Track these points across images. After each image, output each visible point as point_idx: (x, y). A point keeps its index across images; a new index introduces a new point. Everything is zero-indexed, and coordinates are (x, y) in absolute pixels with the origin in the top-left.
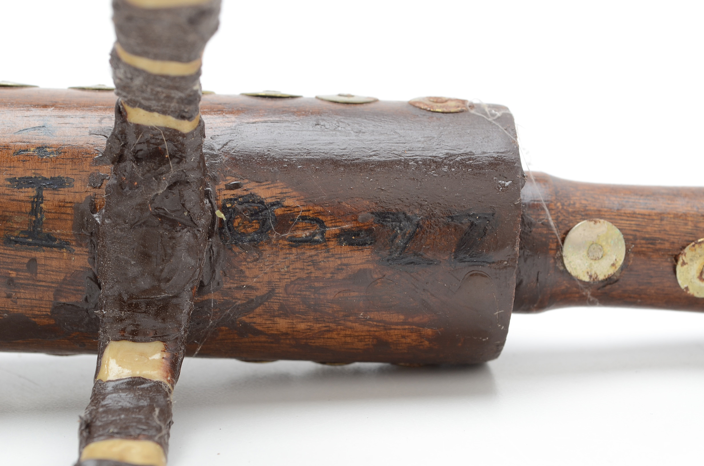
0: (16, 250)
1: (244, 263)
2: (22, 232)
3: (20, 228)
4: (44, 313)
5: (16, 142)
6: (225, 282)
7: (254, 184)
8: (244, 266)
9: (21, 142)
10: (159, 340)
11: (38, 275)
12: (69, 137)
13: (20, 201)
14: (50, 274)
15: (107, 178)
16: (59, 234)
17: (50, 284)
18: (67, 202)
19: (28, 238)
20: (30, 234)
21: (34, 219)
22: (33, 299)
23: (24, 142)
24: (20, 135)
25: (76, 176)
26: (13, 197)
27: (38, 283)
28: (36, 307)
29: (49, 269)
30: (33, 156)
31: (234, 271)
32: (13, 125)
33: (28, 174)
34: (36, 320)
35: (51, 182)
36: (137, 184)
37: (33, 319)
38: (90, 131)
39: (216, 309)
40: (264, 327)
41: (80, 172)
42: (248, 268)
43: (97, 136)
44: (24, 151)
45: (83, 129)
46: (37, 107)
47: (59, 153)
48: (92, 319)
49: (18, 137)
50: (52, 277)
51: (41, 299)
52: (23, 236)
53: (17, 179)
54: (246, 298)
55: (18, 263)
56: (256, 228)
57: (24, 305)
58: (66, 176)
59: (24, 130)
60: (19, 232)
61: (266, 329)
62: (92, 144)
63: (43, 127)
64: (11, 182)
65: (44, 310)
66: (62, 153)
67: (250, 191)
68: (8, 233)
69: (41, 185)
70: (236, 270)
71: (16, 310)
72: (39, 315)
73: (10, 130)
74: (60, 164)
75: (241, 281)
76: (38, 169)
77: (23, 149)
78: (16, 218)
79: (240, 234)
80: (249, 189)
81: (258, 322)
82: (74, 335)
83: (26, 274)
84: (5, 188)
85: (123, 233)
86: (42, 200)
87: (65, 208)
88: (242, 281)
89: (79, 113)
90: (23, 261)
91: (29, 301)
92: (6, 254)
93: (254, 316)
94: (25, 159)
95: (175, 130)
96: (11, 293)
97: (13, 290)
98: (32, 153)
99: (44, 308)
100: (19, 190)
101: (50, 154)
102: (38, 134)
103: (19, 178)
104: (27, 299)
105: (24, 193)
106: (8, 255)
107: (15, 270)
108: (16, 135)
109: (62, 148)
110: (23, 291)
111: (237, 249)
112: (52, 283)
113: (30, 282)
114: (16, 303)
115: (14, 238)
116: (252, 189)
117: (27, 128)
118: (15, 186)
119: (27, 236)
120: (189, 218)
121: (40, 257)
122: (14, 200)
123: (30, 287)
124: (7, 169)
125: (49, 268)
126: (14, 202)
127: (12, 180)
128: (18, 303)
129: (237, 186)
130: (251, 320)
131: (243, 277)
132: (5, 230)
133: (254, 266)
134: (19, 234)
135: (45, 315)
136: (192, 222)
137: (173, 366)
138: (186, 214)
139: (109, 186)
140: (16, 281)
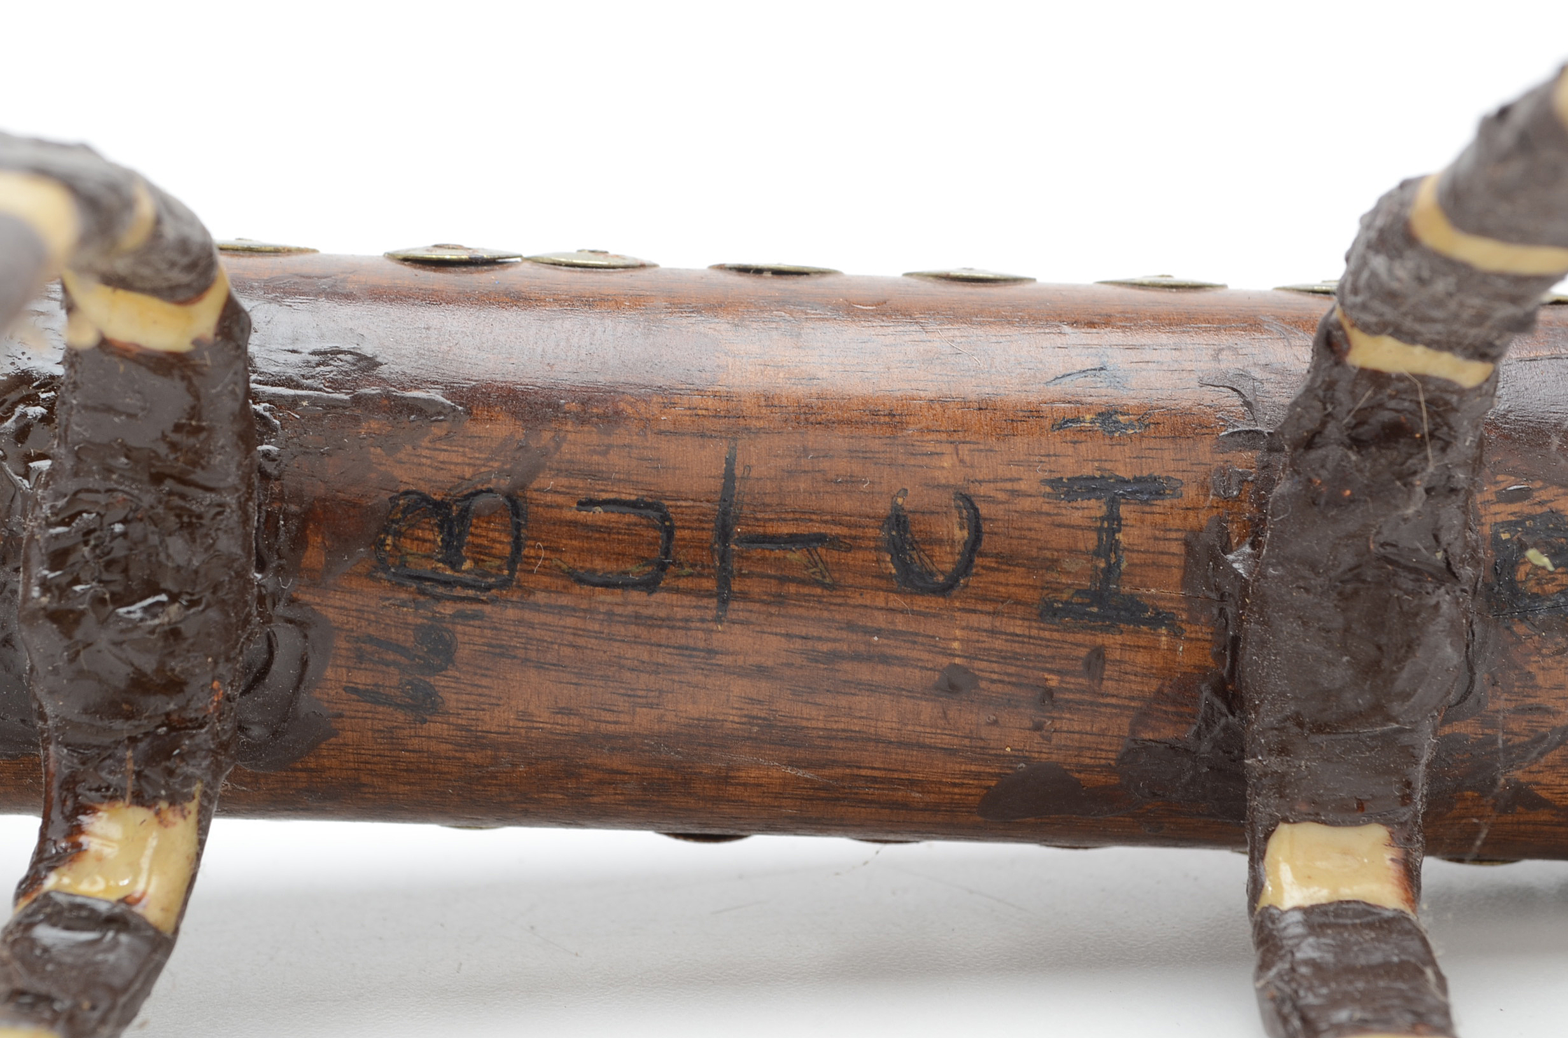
0: (1068, 630)
1: (1536, 659)
2: (1078, 592)
3: (1073, 584)
4: (1103, 762)
5: (1053, 402)
6: (1491, 698)
7: (1554, 490)
8: (1535, 665)
9: (1064, 402)
10: (1378, 822)
11: (1105, 682)
12: (1159, 392)
13: (1073, 527)
14: (1130, 682)
15: (1250, 478)
16: (1152, 596)
17: (1126, 702)
18: (1170, 530)
19: (1090, 605)
20: (1098, 597)
21: (1102, 565)
22: (1087, 733)
23: (1069, 402)
24: (1058, 388)
25: (1185, 473)
26: (1058, 520)
27: (1101, 700)
28: (1089, 749)
29: (1128, 671)
30: (1093, 431)
31: (1513, 675)
32: (1040, 366)
33: (1088, 470)
34: (1082, 776)
35: (1135, 488)
36: (1352, 494)
37: (1076, 775)
38: (1201, 380)
39: (1464, 753)
40: (1556, 791)
41: (1192, 464)
42: (1543, 669)
43: (1217, 389)
44: (1072, 421)
45: (1185, 374)
46: (1076, 327)
47: (1146, 426)
48: (1200, 774)
49: (1055, 391)
50: (1134, 687)
51: (1102, 733)
52: (1080, 600)
53: (1064, 480)
54: (1531, 731)
55: (1067, 658)
56: (1563, 585)
57: (1064, 746)
58: (1164, 475)
59: (1063, 376)
60: (1071, 592)
61: (1559, 796)
62: (1210, 407)
63: (1102, 369)
64: (1053, 487)
65: (1104, 755)
66: (1152, 426)
67: (1549, 504)
68: (1050, 596)
69: (1116, 494)
70: (1517, 672)
71: (1045, 756)
72: (1093, 766)
73: (1035, 377)
74: (1149, 449)
75: (1525, 696)
76: (1106, 461)
77: (1070, 417)
78: (1068, 564)
79: (1529, 597)
80: (1547, 502)
81: (1545, 781)
82: (1149, 807)
83: (1081, 680)
84: (1041, 500)
85: (1311, 597)
86: (1119, 524)
87: (1166, 542)
88: (1529, 696)
89: (1163, 338)
90: (1075, 653)
91: (1077, 736)
92: (1042, 639)
93: (1541, 769)
94: (1076, 439)
95: (1449, 382)
96: (1044, 719)
97: (1048, 714)
98: (1089, 425)
99: (1106, 751)
100: (1071, 504)
101: (1126, 427)
102: (1094, 385)
103: (1068, 479)
104: (1074, 732)
105: (1081, 511)
106: (1048, 640)
107: (1059, 672)
108: (1051, 387)
109: (1150, 415)
110: (1068, 716)
111: (1521, 629)
112: (1132, 698)
113: (1086, 697)
114: (1050, 741)
115: (1060, 605)
116: (1552, 501)
117: (1068, 372)
118: (1062, 496)
119: (1087, 601)
120: (1443, 565)
121: (1113, 646)
122: (1059, 526)
123: (1085, 707)
124: (1043, 459)
125: (1129, 668)
126: (1063, 530)
127: (1056, 483)
128: (1054, 741)
129: (1523, 495)
130: (1531, 777)
131: (1531, 687)
132: (1043, 588)
133: (1555, 665)
134: (1072, 597)
135: (1103, 766)
136: (1448, 573)
137: (1411, 876)
138: (1440, 555)
139: (1282, 497)
140: (1057, 695)
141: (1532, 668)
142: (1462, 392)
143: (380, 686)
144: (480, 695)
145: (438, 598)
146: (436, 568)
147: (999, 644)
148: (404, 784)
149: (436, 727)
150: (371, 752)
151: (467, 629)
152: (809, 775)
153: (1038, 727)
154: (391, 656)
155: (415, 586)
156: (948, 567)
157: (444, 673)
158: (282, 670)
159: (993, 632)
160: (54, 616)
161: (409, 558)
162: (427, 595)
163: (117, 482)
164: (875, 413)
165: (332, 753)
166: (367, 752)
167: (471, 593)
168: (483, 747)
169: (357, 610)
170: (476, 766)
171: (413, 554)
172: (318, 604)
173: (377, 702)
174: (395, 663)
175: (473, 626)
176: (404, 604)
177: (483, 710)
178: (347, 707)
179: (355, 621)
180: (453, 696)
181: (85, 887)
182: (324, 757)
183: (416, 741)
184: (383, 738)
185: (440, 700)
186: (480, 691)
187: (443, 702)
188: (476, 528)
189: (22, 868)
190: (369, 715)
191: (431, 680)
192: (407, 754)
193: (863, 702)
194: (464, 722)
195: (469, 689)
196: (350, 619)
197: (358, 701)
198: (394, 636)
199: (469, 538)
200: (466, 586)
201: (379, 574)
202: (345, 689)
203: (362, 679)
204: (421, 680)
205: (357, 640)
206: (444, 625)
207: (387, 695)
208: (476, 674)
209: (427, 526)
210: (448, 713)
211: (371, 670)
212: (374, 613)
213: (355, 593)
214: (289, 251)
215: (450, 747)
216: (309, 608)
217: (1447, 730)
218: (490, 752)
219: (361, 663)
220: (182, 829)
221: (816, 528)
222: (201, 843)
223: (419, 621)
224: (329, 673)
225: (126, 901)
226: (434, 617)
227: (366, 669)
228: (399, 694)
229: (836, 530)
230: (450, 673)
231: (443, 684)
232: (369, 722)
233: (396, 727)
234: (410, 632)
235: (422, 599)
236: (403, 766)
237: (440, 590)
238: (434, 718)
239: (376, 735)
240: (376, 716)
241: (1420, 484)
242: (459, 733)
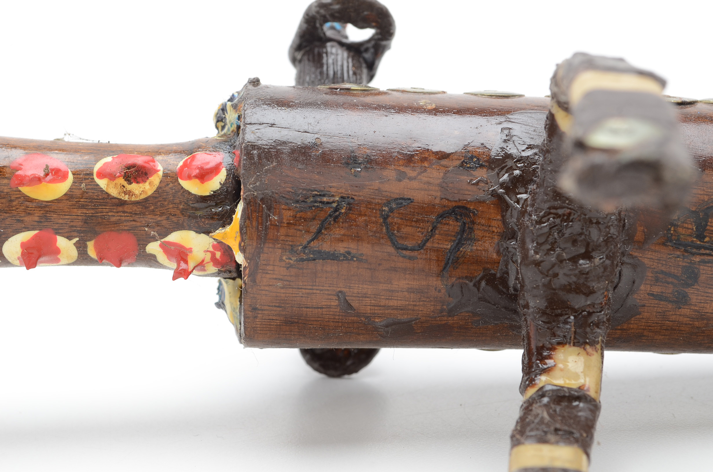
143: (664, 293)
144: (707, 297)
145: (693, 254)
146: (693, 241)
148: (662, 335)
149: (686, 311)
150: (652, 322)
151: (705, 268)
154: (670, 280)
155: (683, 248)
157: (693, 287)
161: (682, 236)
162: (688, 253)
163: (567, 204)
165: (636, 322)
166: (651, 321)
167: (708, 252)
168: (703, 319)
169: (657, 260)
170: (697, 327)
171: (683, 234)
172: (641, 257)
173: (661, 300)
174: (672, 283)
175: (708, 266)
176: (678, 257)
177: (707, 303)
178: (647, 302)
179: (656, 264)
180: (695, 297)
182: (631, 324)
183: (674, 317)
184: (660, 315)
185: (689, 299)
186: (707, 295)
187: (690, 300)
188: (711, 223)
190: (656, 305)
191: (686, 290)
192: (669, 322)
194: (697, 309)
195: (703, 294)
196: (654, 263)
197: (653, 299)
198: (673, 271)
199: (708, 227)
200: (706, 248)
201: (669, 244)
202: (648, 294)
203: (656, 290)
204: (682, 290)
205: (657, 273)
206: (695, 266)
207: (666, 297)
208: (706, 287)
209: (689, 222)
210: (691, 304)
211: (661, 286)
212: (665, 261)
213: (658, 252)
215: (688, 319)
216: (637, 258)
218: (705, 322)
219: (657, 283)
220: (596, 358)
222: (602, 364)
223: (684, 264)
224: (642, 287)
225: (579, 389)
226: (691, 262)
227: (659, 285)
228: (671, 296)
230: (695, 287)
231: (692, 292)
232: (656, 308)
233: (667, 311)
234: (680, 269)
235: (686, 254)
236: (665, 327)
237: (694, 250)
238: (685, 307)
239: (658, 314)
240: (660, 306)
242: (694, 313)
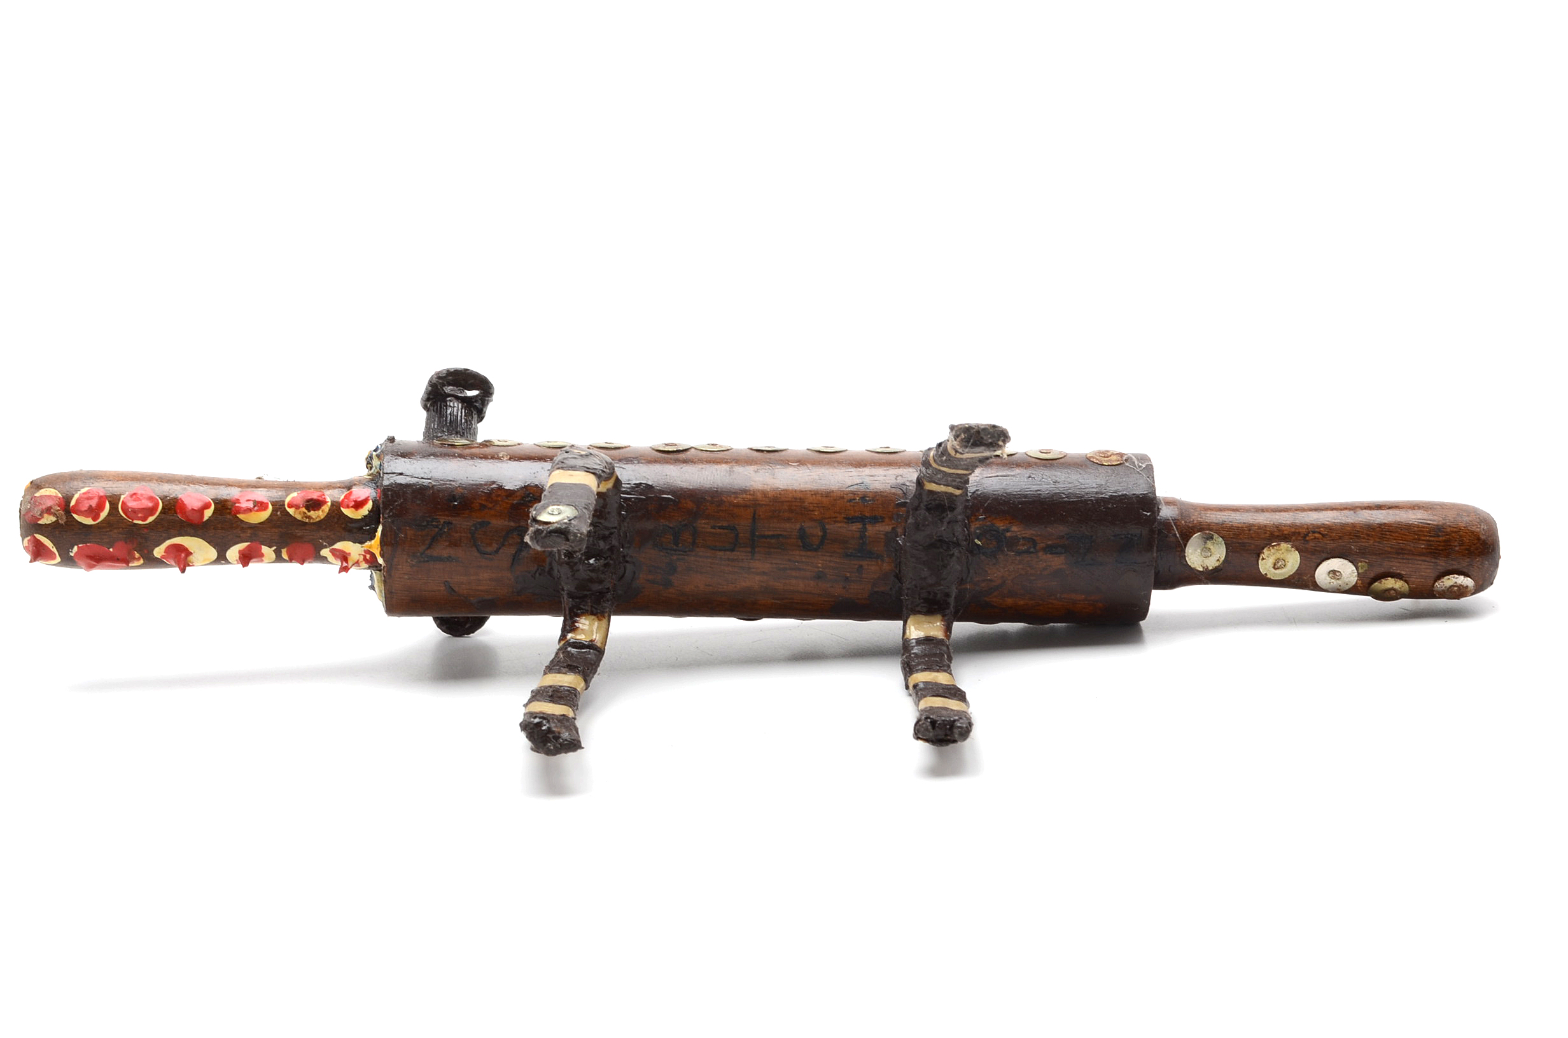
0: (851, 560)
1: (987, 566)
3: (853, 547)
5: (848, 494)
6: (976, 577)
10: (939, 614)
11: (863, 574)
12: (879, 490)
13: (852, 531)
14: (870, 574)
15: (904, 516)
16: (876, 550)
17: (869, 580)
18: (881, 531)
19: (858, 553)
20: (860, 550)
21: (861, 542)
22: (859, 589)
23: (852, 494)
24: (849, 489)
26: (849, 529)
27: (862, 580)
30: (859, 502)
32: (844, 482)
33: (857, 514)
35: (871, 519)
36: (928, 523)
37: (857, 601)
38: (891, 486)
39: (968, 593)
41: (888, 512)
42: (990, 569)
43: (895, 489)
45: (886, 484)
47: (874, 501)
50: (871, 576)
51: (863, 589)
52: (855, 552)
53: (850, 518)
54: (987, 587)
55: (852, 568)
57: (852, 593)
58: (879, 515)
59: (851, 486)
60: (853, 549)
62: (894, 494)
63: (862, 483)
66: (876, 501)
67: (992, 521)
68: (847, 550)
69: (865, 521)
70: (982, 570)
71: (847, 595)
72: (861, 598)
73: (842, 486)
74: (875, 508)
76: (862, 511)
77: (852, 499)
78: (851, 542)
83: (856, 574)
84: (844, 523)
85: (919, 551)
86: (866, 530)
87: (879, 535)
88: (986, 577)
89: (881, 470)
90: (854, 567)
92: (844, 563)
93: (992, 597)
94: (854, 505)
95: (952, 494)
96: (846, 585)
98: (858, 500)
99: (865, 594)
100: (852, 524)
101: (869, 501)
102: (860, 488)
103: (852, 517)
104: (855, 589)
105: (855, 526)
106: (846, 563)
107: (850, 572)
108: (847, 489)
109: (876, 497)
110: (853, 584)
112: (871, 579)
113: (858, 579)
114: (848, 591)
115: (850, 553)
117: (853, 484)
118: (850, 522)
119: (857, 551)
121: (865, 564)
123: (858, 582)
124: (844, 511)
125: (870, 571)
126: (849, 532)
127: (848, 518)
130: (990, 599)
131: (987, 574)
132: (844, 548)
133: (993, 567)
134: (853, 551)
135: (864, 598)
136: (957, 544)
137: (948, 629)
138: (955, 539)
139: (910, 523)
140: (850, 579)
141: (987, 569)
142: (956, 496)
143: (655, 579)
144: (684, 581)
145: (672, 554)
146: (671, 546)
147: (832, 564)
149: (672, 590)
150: (652, 596)
151: (680, 562)
152: (779, 602)
153: (844, 588)
154: (659, 571)
155: (665, 551)
156: (817, 543)
158: (628, 574)
159: (830, 561)
160: (568, 563)
161: (664, 543)
162: (669, 553)
164: (796, 499)
165: (642, 597)
167: (682, 553)
168: (685, 595)
169: (649, 558)
172: (639, 557)
173: (654, 583)
174: (660, 573)
175: (682, 562)
176: (663, 556)
177: (685, 585)
178: (644, 585)
179: (649, 561)
180: (676, 581)
181: (578, 637)
183: (664, 593)
184: (656, 593)
187: (673, 583)
188: (683, 535)
189: (559, 633)
190: (652, 587)
192: (662, 597)
193: (794, 582)
194: (679, 589)
195: (681, 579)
196: (647, 560)
197: (649, 583)
198: (660, 565)
199: (681, 538)
200: (679, 551)
201: (656, 548)
202: (646, 580)
203: (650, 577)
204: (667, 577)
205: (649, 566)
207: (657, 581)
210: (675, 586)
212: (654, 559)
213: (648, 553)
214: (622, 448)
215: (675, 595)
216: (636, 558)
217: (959, 588)
219: (650, 573)
220: (605, 621)
221: (779, 533)
222: (609, 625)
223: (667, 561)
224: (641, 576)
225: (591, 641)
226: (671, 559)
227: (652, 575)
228: (661, 581)
229: (785, 533)
230: (675, 575)
231: (673, 578)
232: (652, 589)
233: (660, 590)
235: (667, 554)
237: (674, 552)
239: (654, 592)
240: (654, 587)
241: (946, 520)
242: (677, 592)
